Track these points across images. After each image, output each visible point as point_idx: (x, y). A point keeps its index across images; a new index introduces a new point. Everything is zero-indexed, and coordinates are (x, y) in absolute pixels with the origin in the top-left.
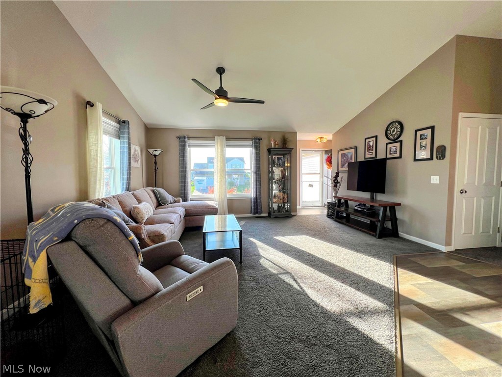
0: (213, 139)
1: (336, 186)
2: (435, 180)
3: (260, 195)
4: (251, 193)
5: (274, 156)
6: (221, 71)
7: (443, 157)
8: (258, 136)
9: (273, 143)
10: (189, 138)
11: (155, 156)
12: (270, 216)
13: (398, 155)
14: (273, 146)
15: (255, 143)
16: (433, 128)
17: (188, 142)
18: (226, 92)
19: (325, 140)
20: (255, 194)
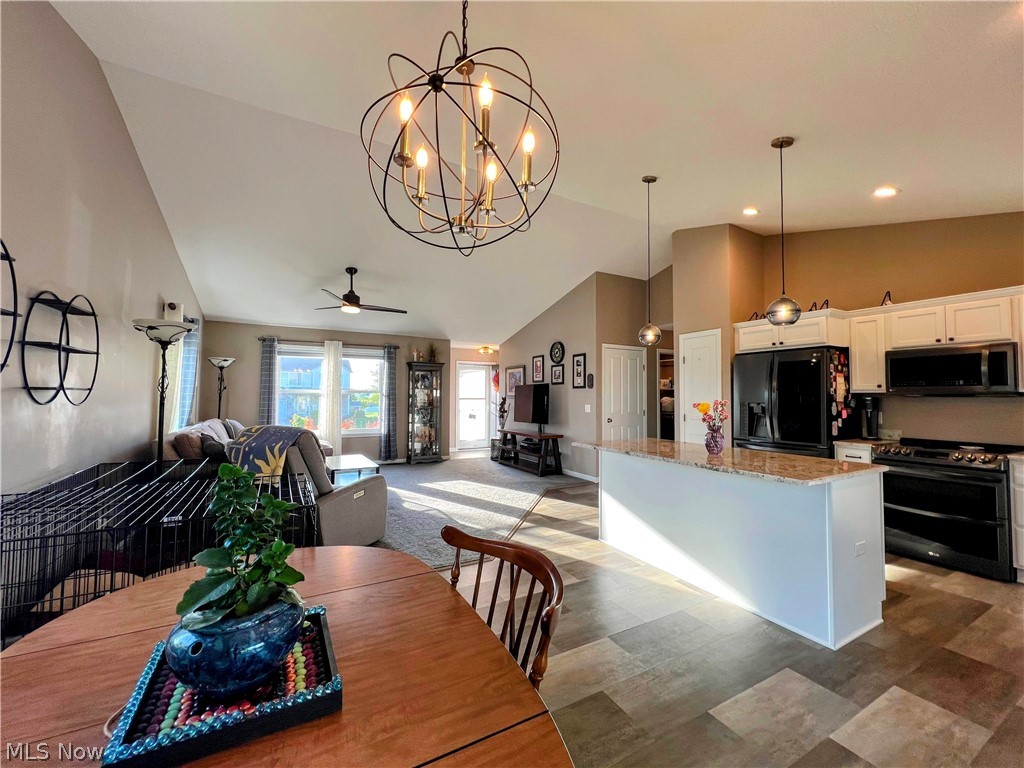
0: (321, 344)
1: (502, 416)
2: (588, 408)
3: (395, 430)
4: (380, 428)
5: (417, 373)
6: (352, 271)
7: (591, 386)
8: (394, 342)
9: (415, 354)
10: (280, 341)
11: (222, 368)
12: (409, 462)
13: (560, 380)
14: (415, 360)
15: (389, 353)
16: (584, 355)
17: (279, 347)
18: (358, 298)
19: (491, 351)
20: (387, 429)
